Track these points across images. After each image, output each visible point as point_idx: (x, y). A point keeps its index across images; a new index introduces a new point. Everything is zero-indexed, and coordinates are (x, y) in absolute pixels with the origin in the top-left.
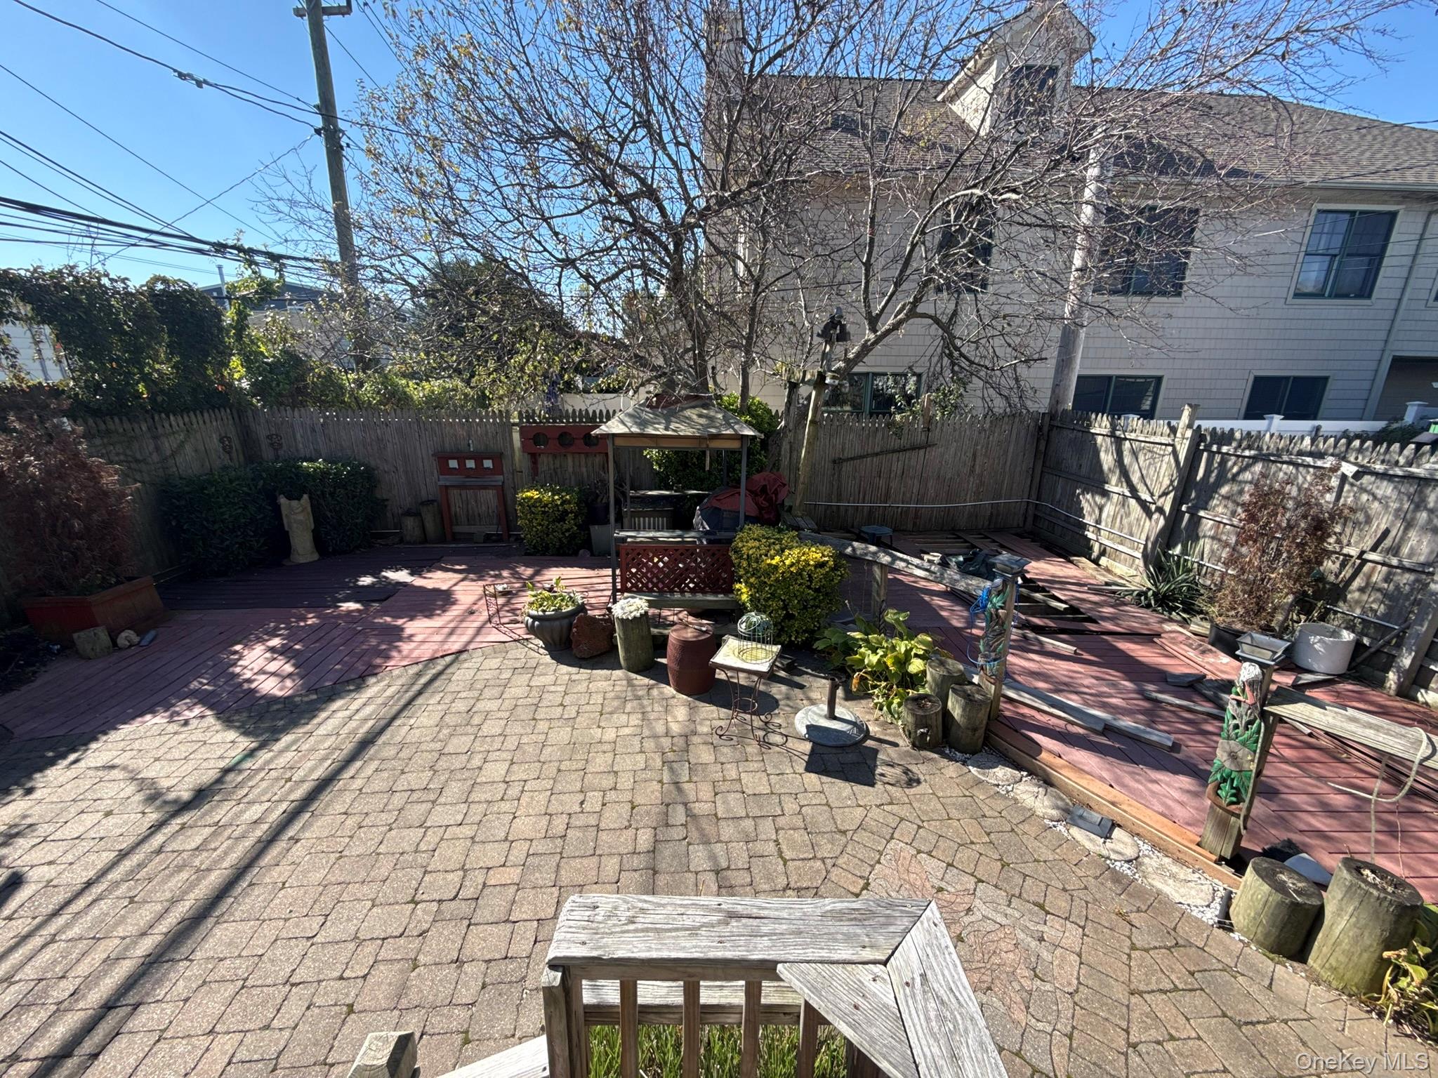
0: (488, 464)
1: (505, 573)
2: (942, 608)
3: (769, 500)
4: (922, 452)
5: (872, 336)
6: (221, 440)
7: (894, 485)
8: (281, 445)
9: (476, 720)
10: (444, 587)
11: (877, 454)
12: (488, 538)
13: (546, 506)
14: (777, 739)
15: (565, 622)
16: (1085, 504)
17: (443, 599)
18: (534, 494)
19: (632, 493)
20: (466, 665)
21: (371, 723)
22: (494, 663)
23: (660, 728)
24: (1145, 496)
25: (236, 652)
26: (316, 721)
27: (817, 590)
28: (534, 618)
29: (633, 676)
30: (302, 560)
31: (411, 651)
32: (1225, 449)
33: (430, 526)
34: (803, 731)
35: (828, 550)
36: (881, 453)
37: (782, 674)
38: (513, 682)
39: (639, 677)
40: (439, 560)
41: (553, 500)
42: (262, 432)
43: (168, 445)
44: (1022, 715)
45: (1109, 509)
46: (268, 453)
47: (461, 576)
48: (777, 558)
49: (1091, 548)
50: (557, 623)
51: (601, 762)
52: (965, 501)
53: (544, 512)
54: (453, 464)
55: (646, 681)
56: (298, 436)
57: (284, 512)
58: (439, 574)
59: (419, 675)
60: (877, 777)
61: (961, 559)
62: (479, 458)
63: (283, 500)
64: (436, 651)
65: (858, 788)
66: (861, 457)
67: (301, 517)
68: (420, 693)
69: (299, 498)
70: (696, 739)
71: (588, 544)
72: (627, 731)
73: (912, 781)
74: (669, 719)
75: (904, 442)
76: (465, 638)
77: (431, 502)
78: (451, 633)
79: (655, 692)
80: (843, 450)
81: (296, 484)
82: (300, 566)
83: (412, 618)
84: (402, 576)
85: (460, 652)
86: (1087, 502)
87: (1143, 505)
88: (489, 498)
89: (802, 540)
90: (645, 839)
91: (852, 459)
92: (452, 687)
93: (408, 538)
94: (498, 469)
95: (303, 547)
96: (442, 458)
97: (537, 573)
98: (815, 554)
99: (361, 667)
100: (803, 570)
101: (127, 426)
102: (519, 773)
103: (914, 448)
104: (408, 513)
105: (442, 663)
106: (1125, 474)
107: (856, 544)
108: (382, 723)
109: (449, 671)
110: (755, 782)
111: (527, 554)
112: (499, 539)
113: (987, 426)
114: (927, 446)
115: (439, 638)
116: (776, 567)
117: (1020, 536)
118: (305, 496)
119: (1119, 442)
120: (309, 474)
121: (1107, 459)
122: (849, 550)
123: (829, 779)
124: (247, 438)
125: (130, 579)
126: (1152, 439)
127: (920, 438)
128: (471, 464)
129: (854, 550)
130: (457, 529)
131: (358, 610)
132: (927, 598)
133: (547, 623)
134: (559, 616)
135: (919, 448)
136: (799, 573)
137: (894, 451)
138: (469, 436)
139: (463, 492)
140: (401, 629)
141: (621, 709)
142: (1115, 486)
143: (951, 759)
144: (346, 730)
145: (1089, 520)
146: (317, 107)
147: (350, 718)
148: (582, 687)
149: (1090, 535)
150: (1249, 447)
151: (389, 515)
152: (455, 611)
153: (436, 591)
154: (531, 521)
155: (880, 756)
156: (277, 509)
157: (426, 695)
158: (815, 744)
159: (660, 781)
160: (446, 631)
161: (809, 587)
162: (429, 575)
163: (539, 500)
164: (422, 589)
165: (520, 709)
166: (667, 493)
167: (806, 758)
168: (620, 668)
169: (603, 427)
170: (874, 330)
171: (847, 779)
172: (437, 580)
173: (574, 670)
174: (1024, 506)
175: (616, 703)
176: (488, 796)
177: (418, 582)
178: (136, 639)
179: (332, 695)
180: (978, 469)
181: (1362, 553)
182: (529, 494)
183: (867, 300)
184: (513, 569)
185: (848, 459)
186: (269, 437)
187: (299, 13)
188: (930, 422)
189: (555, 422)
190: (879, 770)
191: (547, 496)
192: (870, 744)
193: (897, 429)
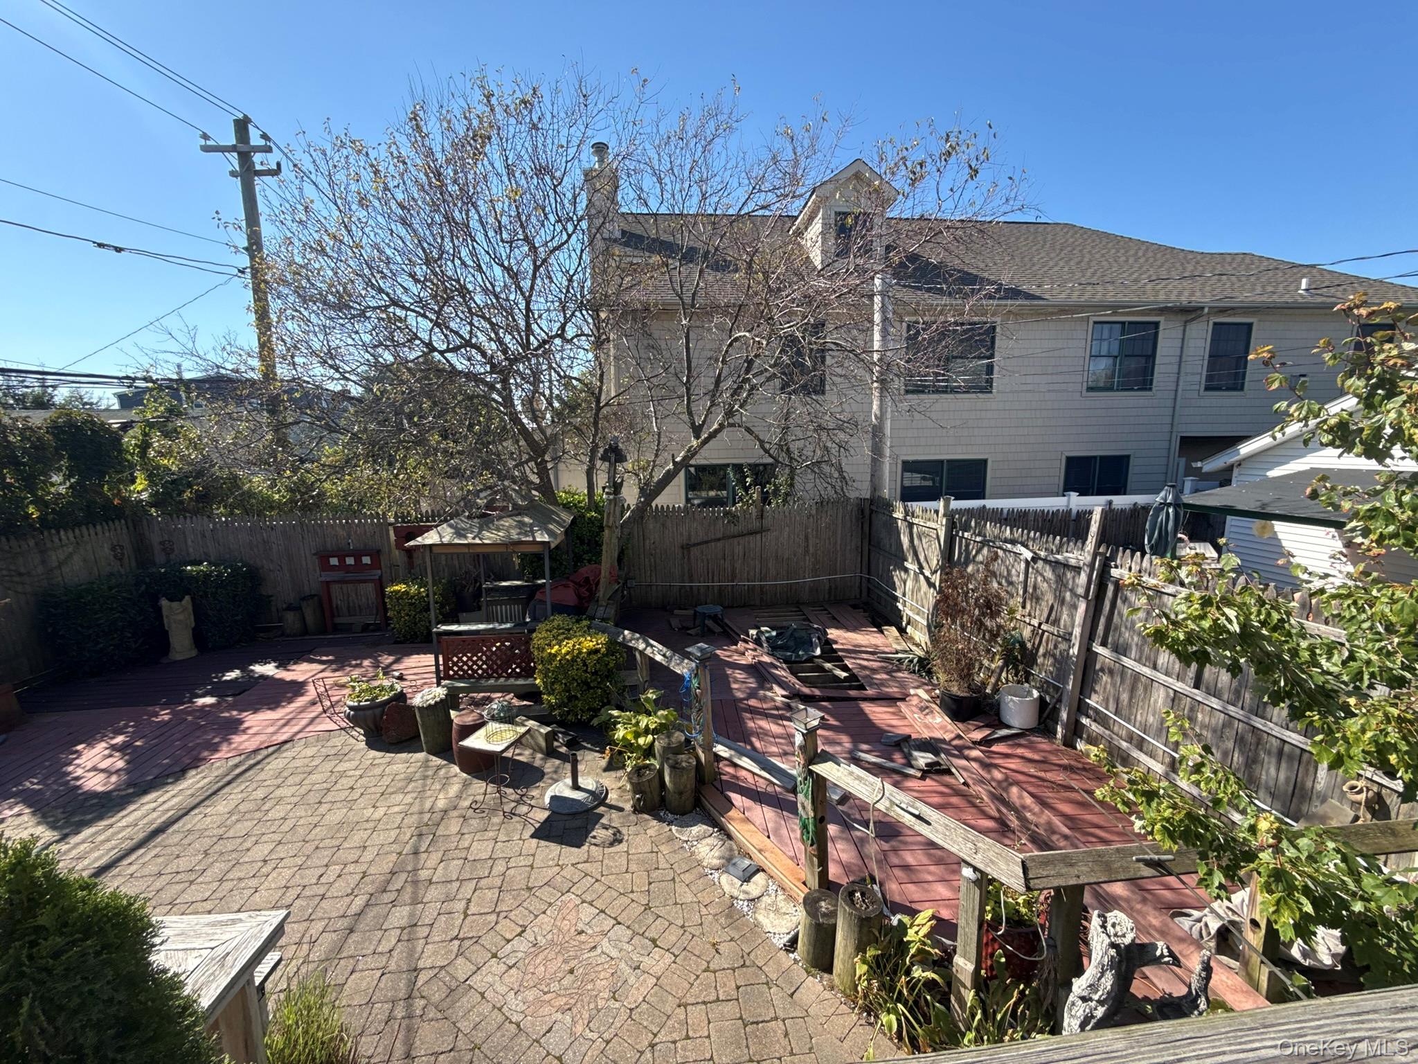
0: (366, 560)
1: (366, 663)
2: (736, 681)
3: (589, 590)
4: (758, 536)
5: (695, 443)
6: (113, 548)
7: (738, 565)
8: (173, 550)
9: (266, 807)
10: (301, 679)
11: (719, 540)
12: (366, 628)
13: (412, 597)
14: (524, 809)
15: (378, 711)
16: (896, 579)
17: (297, 688)
18: (402, 587)
19: (487, 585)
20: (284, 755)
21: (170, 814)
22: (310, 752)
23: (428, 805)
24: (927, 573)
25: (76, 752)
26: (124, 813)
27: (595, 673)
28: (351, 708)
29: (431, 757)
30: (179, 657)
31: (241, 743)
32: (966, 535)
33: (310, 619)
34: (547, 800)
35: (603, 639)
36: (724, 538)
37: (563, 750)
38: (319, 769)
39: (434, 758)
40: (310, 652)
41: (419, 593)
42: (155, 538)
43: (55, 557)
44: (737, 778)
45: (909, 584)
46: (160, 558)
47: (323, 667)
48: (557, 647)
49: (901, 618)
50: (369, 712)
51: (357, 838)
52: (804, 578)
53: (411, 604)
54: (334, 561)
55: (439, 762)
56: (190, 543)
57: (165, 612)
58: (304, 666)
59: (236, 766)
60: (589, 839)
61: (774, 633)
62: (358, 555)
63: (164, 602)
64: (262, 743)
65: (567, 850)
66: (707, 542)
67: (181, 617)
68: (229, 783)
69: (180, 600)
70: (455, 813)
72: (396, 809)
73: (617, 840)
74: (440, 796)
75: (740, 528)
76: (296, 729)
77: (312, 596)
78: (285, 725)
79: (442, 772)
80: (690, 536)
81: (179, 586)
82: (176, 662)
83: (256, 711)
84: (269, 669)
85: (285, 742)
86: (898, 576)
87: (927, 579)
88: (369, 589)
89: (588, 631)
90: (359, 902)
91: (698, 544)
92: (262, 776)
93: (288, 631)
94: (376, 564)
95: (181, 644)
96: (323, 557)
97: (397, 661)
98: (589, 643)
99: (187, 760)
100: (577, 657)
101: (13, 543)
102: (281, 852)
103: (752, 533)
104: (290, 608)
105: (263, 754)
106: (916, 554)
107: (626, 632)
108: (180, 813)
109: (267, 761)
110: (481, 849)
111: (396, 642)
112: (377, 628)
113: (814, 512)
114: (761, 531)
115: (271, 730)
116: (555, 656)
117: (855, 607)
118: (187, 598)
119: (911, 525)
120: (193, 577)
121: (905, 540)
122: (621, 639)
123: (547, 843)
124: (141, 549)
126: (928, 524)
127: (756, 525)
128: (350, 561)
129: (624, 637)
130: (338, 620)
131: (211, 706)
132: (729, 672)
133: (361, 713)
134: (374, 706)
135: (756, 533)
136: (574, 660)
137: (734, 536)
138: (349, 536)
139: (344, 586)
140: (241, 722)
141: (402, 790)
142: (911, 565)
143: (661, 820)
144: (145, 821)
145: (898, 594)
146: (246, 249)
147: (154, 810)
148: (377, 771)
149: (900, 606)
150: (979, 535)
151: (274, 609)
152: (301, 701)
153: (293, 683)
154: (399, 612)
155: (604, 821)
156: (158, 610)
157: (234, 785)
158: (554, 813)
159: (400, 854)
160: (282, 722)
161: (586, 671)
162: (294, 667)
163: (407, 593)
164: (281, 681)
165: (312, 794)
166: (519, 583)
167: (537, 825)
168: (422, 751)
169: (419, 539)
170: (697, 437)
171: (561, 843)
172: (301, 671)
173: (382, 754)
174: (858, 580)
175: (400, 785)
176: (242, 875)
177: (287, 676)
179: (145, 792)
180: (811, 550)
181: (1040, 624)
182: (396, 588)
183: (690, 413)
184: (375, 658)
185: (695, 545)
186: (162, 543)
187: (233, 174)
188: (762, 511)
189: (428, 521)
190: (594, 833)
191: (414, 589)
192: (602, 809)
193: (733, 518)
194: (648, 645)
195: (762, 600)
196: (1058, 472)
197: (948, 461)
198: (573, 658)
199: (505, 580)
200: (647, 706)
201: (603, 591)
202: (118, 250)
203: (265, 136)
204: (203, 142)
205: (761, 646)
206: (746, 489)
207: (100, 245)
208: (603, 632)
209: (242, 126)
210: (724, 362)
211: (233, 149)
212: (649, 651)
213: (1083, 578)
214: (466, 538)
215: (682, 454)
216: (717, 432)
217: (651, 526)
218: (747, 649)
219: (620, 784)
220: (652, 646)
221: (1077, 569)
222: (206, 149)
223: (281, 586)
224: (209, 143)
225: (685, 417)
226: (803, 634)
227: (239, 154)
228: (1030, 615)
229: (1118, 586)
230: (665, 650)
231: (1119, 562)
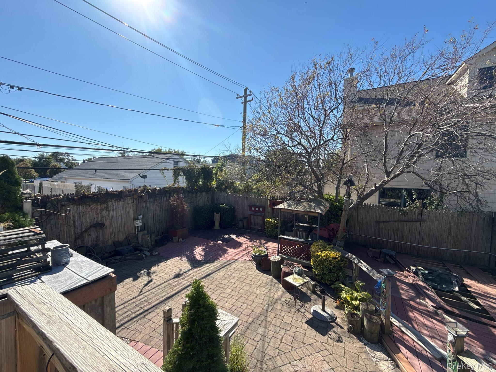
0: (261, 209)
1: (258, 241)
2: (402, 289)
3: (334, 233)
4: (419, 223)
5: (386, 179)
6: (208, 198)
7: (405, 234)
8: (218, 200)
9: (231, 278)
10: (241, 242)
12: (259, 230)
13: (272, 223)
14: (303, 310)
15: (260, 258)
17: (240, 245)
18: (270, 220)
19: (296, 224)
20: (236, 264)
21: (211, 271)
22: (242, 265)
23: (272, 295)
25: (196, 248)
26: (202, 267)
27: (334, 267)
28: (254, 255)
29: (274, 279)
30: (216, 228)
31: (227, 257)
33: (245, 224)
34: (312, 311)
35: (339, 254)
36: (398, 221)
37: (319, 293)
38: (244, 271)
39: (275, 280)
40: (244, 234)
41: (275, 222)
42: (215, 197)
43: (198, 199)
46: (216, 202)
47: (247, 240)
48: (320, 253)
50: (258, 258)
51: (251, 298)
52: (447, 247)
53: (272, 225)
54: (253, 209)
55: (276, 281)
56: (222, 199)
57: (215, 215)
58: (242, 238)
59: (225, 263)
60: (328, 334)
62: (259, 208)
63: (215, 213)
64: (231, 258)
65: (318, 334)
66: (389, 222)
67: (218, 218)
68: (223, 267)
69: (218, 214)
70: (279, 302)
72: (263, 293)
73: (339, 340)
74: (276, 294)
75: (408, 218)
76: (239, 257)
77: (246, 218)
78: (237, 255)
79: (277, 285)
80: (380, 218)
81: (219, 210)
82: (215, 230)
83: (230, 248)
84: (234, 237)
85: (236, 260)
88: (261, 218)
89: (333, 249)
90: (251, 320)
91: (384, 222)
92: (230, 268)
94: (263, 211)
95: (217, 225)
96: (250, 207)
97: (266, 243)
98: (333, 254)
99: (215, 257)
100: (328, 258)
101: (192, 195)
102: (233, 293)
103: (415, 221)
104: (241, 220)
105: (231, 261)
107: (349, 254)
108: (213, 272)
109: (232, 264)
110: (287, 319)
111: (266, 237)
112: (261, 231)
114: (421, 221)
115: (234, 255)
116: (319, 256)
117: (484, 270)
118: (220, 213)
120: (221, 208)
123: (311, 328)
124: (212, 198)
125: (184, 227)
127: (417, 217)
128: (257, 209)
129: (348, 255)
130: (252, 226)
131: (221, 244)
132: (399, 284)
133: (256, 257)
134: (259, 256)
135: (418, 221)
136: (326, 259)
137: (404, 221)
138: (257, 202)
139: (254, 216)
140: (227, 250)
141: (264, 287)
143: (361, 341)
144: (206, 271)
146: (243, 121)
148: (258, 278)
151: (237, 220)
152: (241, 249)
153: (239, 242)
154: (268, 228)
155: (334, 329)
157: (224, 268)
158: (314, 316)
159: (263, 308)
160: (236, 253)
161: (331, 265)
162: (240, 238)
163: (271, 222)
164: (237, 241)
165: (241, 278)
166: (307, 225)
167: (308, 319)
168: (271, 275)
170: (388, 176)
171: (317, 331)
172: (241, 240)
173: (260, 272)
174: (488, 256)
175: (264, 285)
176: (224, 296)
177: (237, 239)
178: (182, 241)
179: (207, 263)
180: (453, 234)
182: (268, 219)
183: (385, 166)
184: (260, 240)
185: (382, 222)
186: (216, 198)
187: (242, 103)
188: (422, 211)
189: (279, 200)
190: (330, 333)
191: (273, 221)
192: (333, 324)
193: (405, 213)
194: (359, 262)
198: (327, 259)
199: (302, 223)
200: (357, 288)
201: (340, 234)
202: (218, 126)
203: (250, 92)
204: (237, 96)
205: (418, 276)
206: (413, 201)
207: (215, 125)
208: (339, 251)
209: (246, 90)
210: (405, 145)
211: (243, 96)
212: (360, 264)
214: (292, 208)
215: (380, 183)
216: (398, 175)
217: (362, 211)
218: (409, 276)
219: (342, 317)
220: (361, 263)
222: (237, 98)
223: (239, 214)
224: (239, 96)
225: (383, 168)
226: (446, 277)
227: (244, 97)
230: (368, 266)
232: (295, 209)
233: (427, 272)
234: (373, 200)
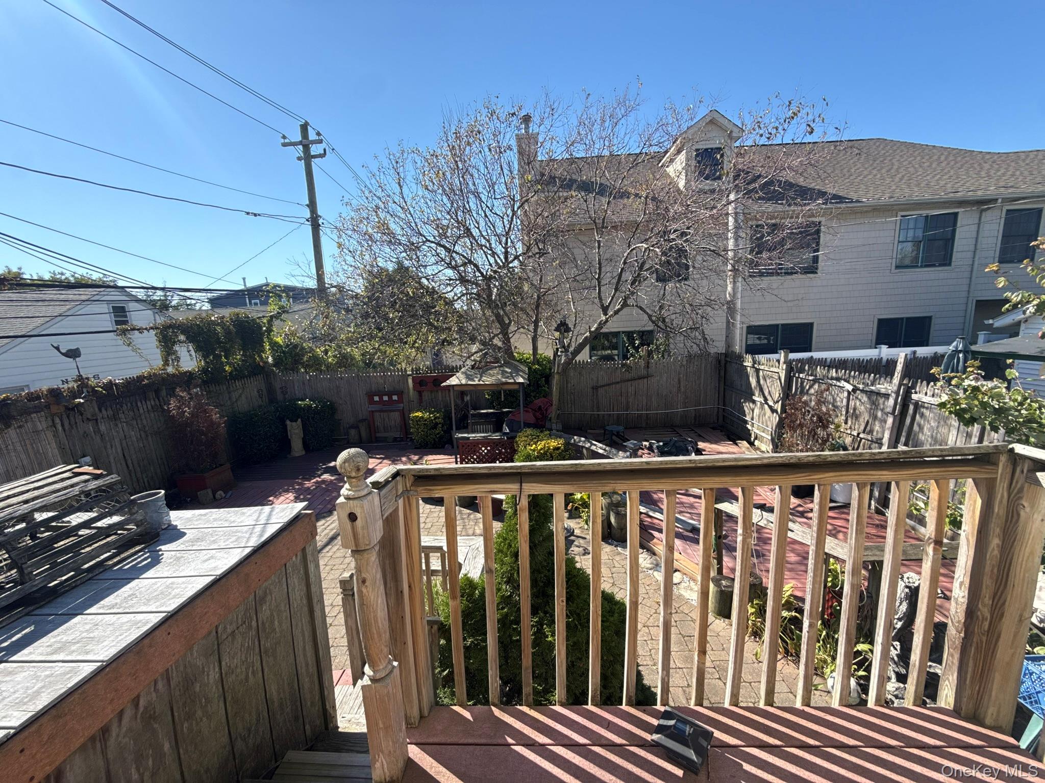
0: (395, 398)
3: (542, 414)
4: (645, 380)
5: (604, 318)
6: (258, 392)
7: (631, 400)
8: (287, 392)
11: (618, 383)
12: (395, 439)
13: (426, 420)
16: (746, 409)
18: (419, 414)
19: (472, 412)
21: (335, 531)
24: (771, 403)
25: (270, 501)
29: (462, 509)
30: (297, 455)
32: (801, 375)
33: (364, 434)
35: (561, 441)
36: (621, 381)
39: (465, 509)
41: (430, 417)
42: (277, 385)
43: (234, 396)
45: (757, 411)
46: (280, 397)
47: (380, 461)
48: (534, 446)
49: (750, 435)
52: (677, 409)
53: (425, 424)
54: (376, 398)
55: (468, 511)
56: (296, 387)
57: (289, 428)
60: (569, 551)
62: (390, 395)
63: (288, 422)
66: (609, 385)
67: (296, 431)
69: (296, 421)
71: (450, 441)
73: (586, 552)
74: (476, 528)
75: (633, 374)
77: (365, 420)
79: (472, 516)
80: (598, 380)
81: (296, 413)
82: (296, 457)
86: (747, 407)
87: (770, 407)
88: (396, 416)
89: (550, 436)
91: (603, 386)
93: (352, 441)
94: (400, 400)
95: (297, 447)
96: (370, 396)
97: (420, 458)
98: (553, 443)
99: (329, 506)
100: (547, 451)
101: (218, 388)
103: (640, 378)
104: (352, 427)
106: (761, 390)
107: (575, 437)
111: (416, 448)
112: (402, 440)
113: (685, 363)
114: (647, 377)
117: (714, 428)
118: (299, 420)
119: (757, 371)
120: (301, 408)
121: (753, 381)
122: (572, 441)
124: (271, 390)
125: (221, 465)
126: (772, 369)
127: (643, 372)
128: (386, 398)
129: (575, 440)
130: (378, 435)
135: (644, 378)
136: (545, 453)
137: (628, 380)
138: (385, 383)
139: (382, 414)
142: (758, 398)
143: (610, 544)
145: (748, 418)
146: (307, 205)
147: (325, 529)
148: (436, 515)
149: (749, 427)
150: (811, 375)
151: (342, 428)
154: (418, 430)
155: (575, 543)
156: (285, 427)
163: (422, 417)
166: (492, 411)
169: (447, 382)
170: (605, 314)
173: (434, 507)
174: (716, 410)
178: (224, 495)
180: (683, 389)
181: (859, 434)
182: (417, 414)
183: (600, 298)
184: (408, 456)
185: (601, 386)
186: (281, 388)
187: (299, 159)
188: (648, 363)
189: (431, 373)
190: (572, 549)
191: (426, 415)
192: (572, 538)
193: (629, 368)
194: (592, 444)
195: (647, 423)
196: (872, 330)
197: (783, 325)
199: (483, 409)
201: (553, 413)
202: (255, 215)
203: (318, 134)
204: (282, 141)
205: (653, 452)
206: (637, 349)
207: (248, 213)
208: (560, 438)
209: (304, 128)
210: (625, 263)
211: (300, 143)
212: (593, 448)
213: (891, 402)
214: (474, 381)
215: (596, 326)
216: (619, 310)
217: (572, 374)
218: (643, 454)
219: (580, 525)
220: (595, 445)
221: (887, 396)
222: (284, 145)
223: (346, 416)
224: (287, 141)
225: (597, 301)
226: (681, 444)
227: (303, 146)
228: (850, 428)
229: (917, 405)
230: (604, 447)
231: (918, 389)
232: (481, 383)
233: (661, 444)
234: (584, 356)
